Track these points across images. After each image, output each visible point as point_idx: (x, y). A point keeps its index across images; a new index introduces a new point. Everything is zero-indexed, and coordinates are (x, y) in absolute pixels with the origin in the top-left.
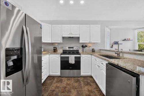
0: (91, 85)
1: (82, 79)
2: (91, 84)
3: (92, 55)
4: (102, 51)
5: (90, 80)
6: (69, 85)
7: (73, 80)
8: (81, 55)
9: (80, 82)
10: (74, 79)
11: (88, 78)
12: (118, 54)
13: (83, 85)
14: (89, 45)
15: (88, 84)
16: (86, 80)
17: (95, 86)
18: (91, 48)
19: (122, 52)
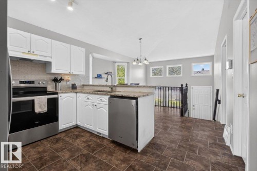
0: (82, 136)
1: (63, 135)
2: (82, 134)
3: (76, 93)
4: (85, 87)
5: (77, 131)
6: (44, 151)
7: (46, 143)
8: (59, 95)
9: (63, 140)
10: (47, 141)
11: (73, 130)
12: (111, 88)
13: (71, 141)
14: (66, 78)
15: (77, 137)
16: (70, 134)
17: (88, 135)
18: (70, 83)
19: (114, 86)
